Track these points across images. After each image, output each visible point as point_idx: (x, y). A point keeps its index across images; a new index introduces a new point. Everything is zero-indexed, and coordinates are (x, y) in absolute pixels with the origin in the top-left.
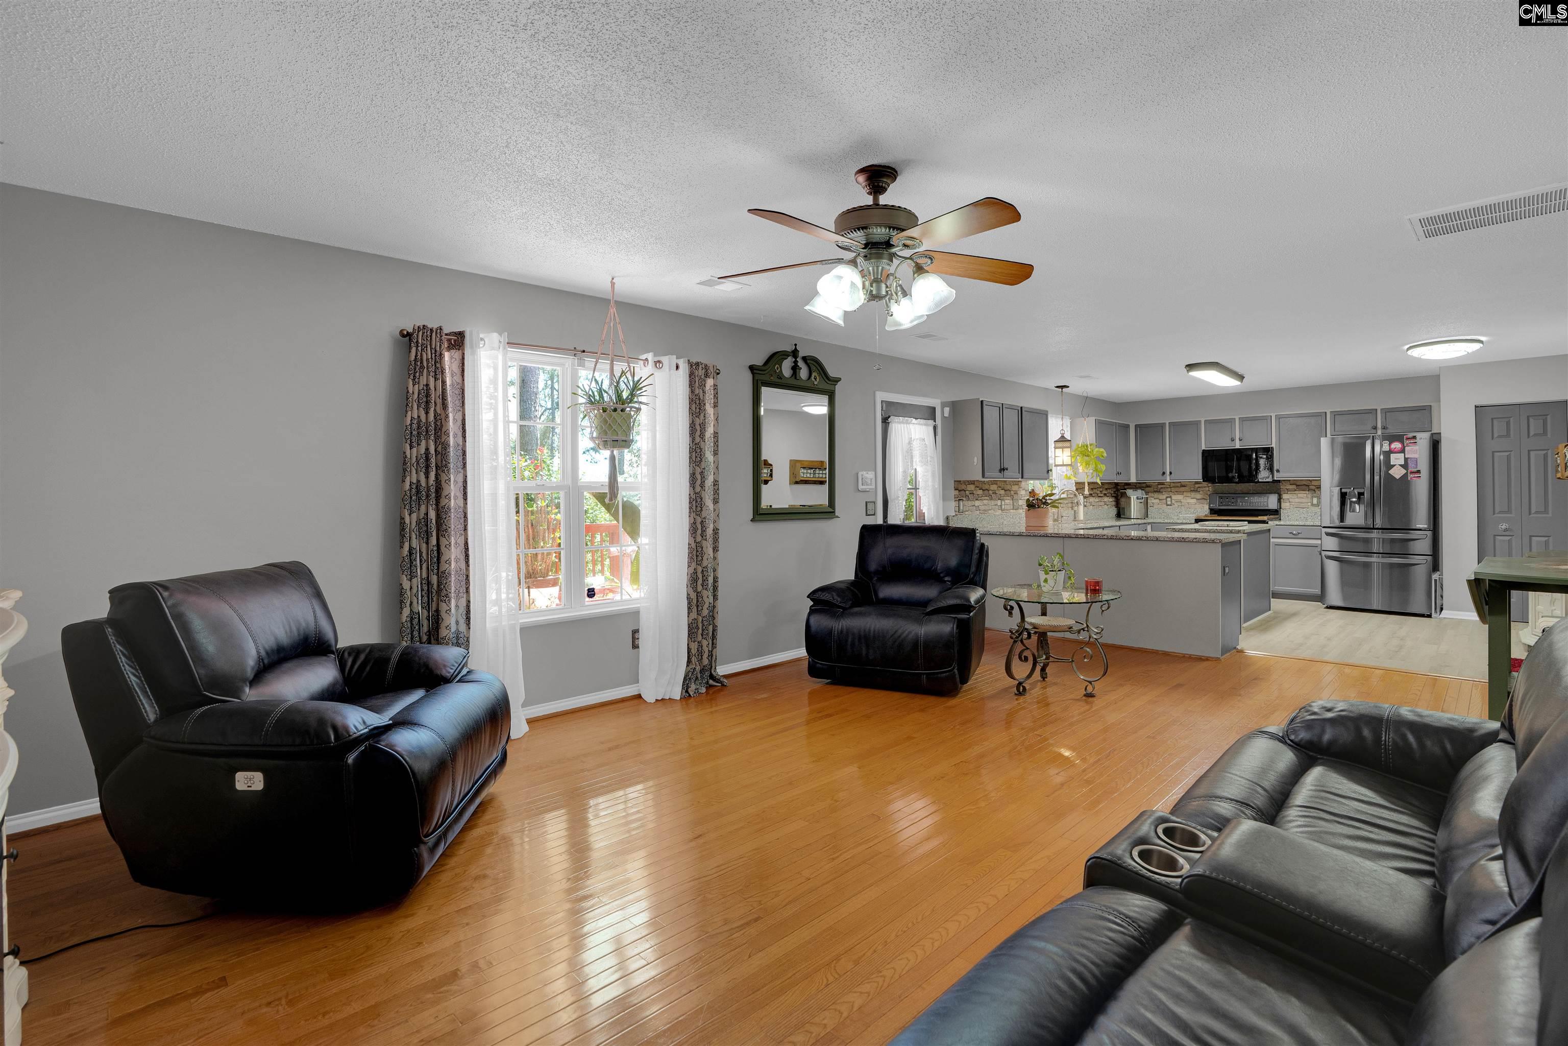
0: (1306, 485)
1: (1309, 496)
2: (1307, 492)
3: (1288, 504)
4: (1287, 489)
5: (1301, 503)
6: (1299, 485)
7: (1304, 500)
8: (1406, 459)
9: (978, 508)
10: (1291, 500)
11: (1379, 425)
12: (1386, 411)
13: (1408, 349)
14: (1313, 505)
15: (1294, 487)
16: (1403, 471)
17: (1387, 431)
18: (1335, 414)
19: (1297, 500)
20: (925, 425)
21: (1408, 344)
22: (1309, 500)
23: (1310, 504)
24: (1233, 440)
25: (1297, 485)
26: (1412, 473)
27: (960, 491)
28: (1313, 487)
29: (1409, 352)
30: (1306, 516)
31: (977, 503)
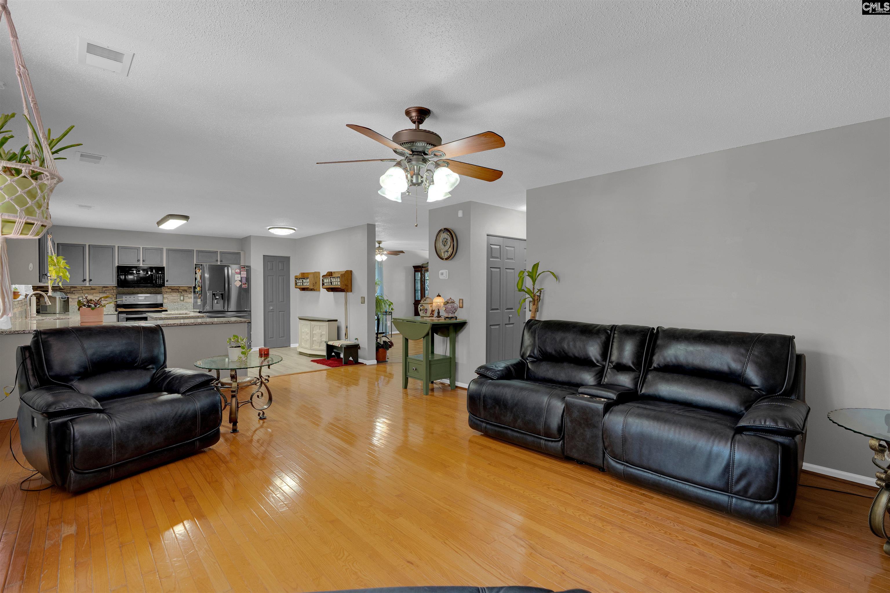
0: (177, 289)
1: (179, 295)
2: (178, 293)
3: (166, 300)
4: (166, 292)
5: (174, 299)
6: (173, 289)
7: (175, 298)
8: (241, 278)
10: (168, 298)
11: (219, 260)
12: (222, 253)
13: (269, 229)
14: (181, 300)
15: (170, 290)
16: (240, 283)
17: (223, 263)
18: (198, 252)
19: (172, 298)
21: (269, 226)
22: (179, 298)
23: (179, 300)
24: (138, 261)
25: (172, 289)
26: (243, 284)
28: (181, 291)
29: (270, 230)
30: (177, 307)
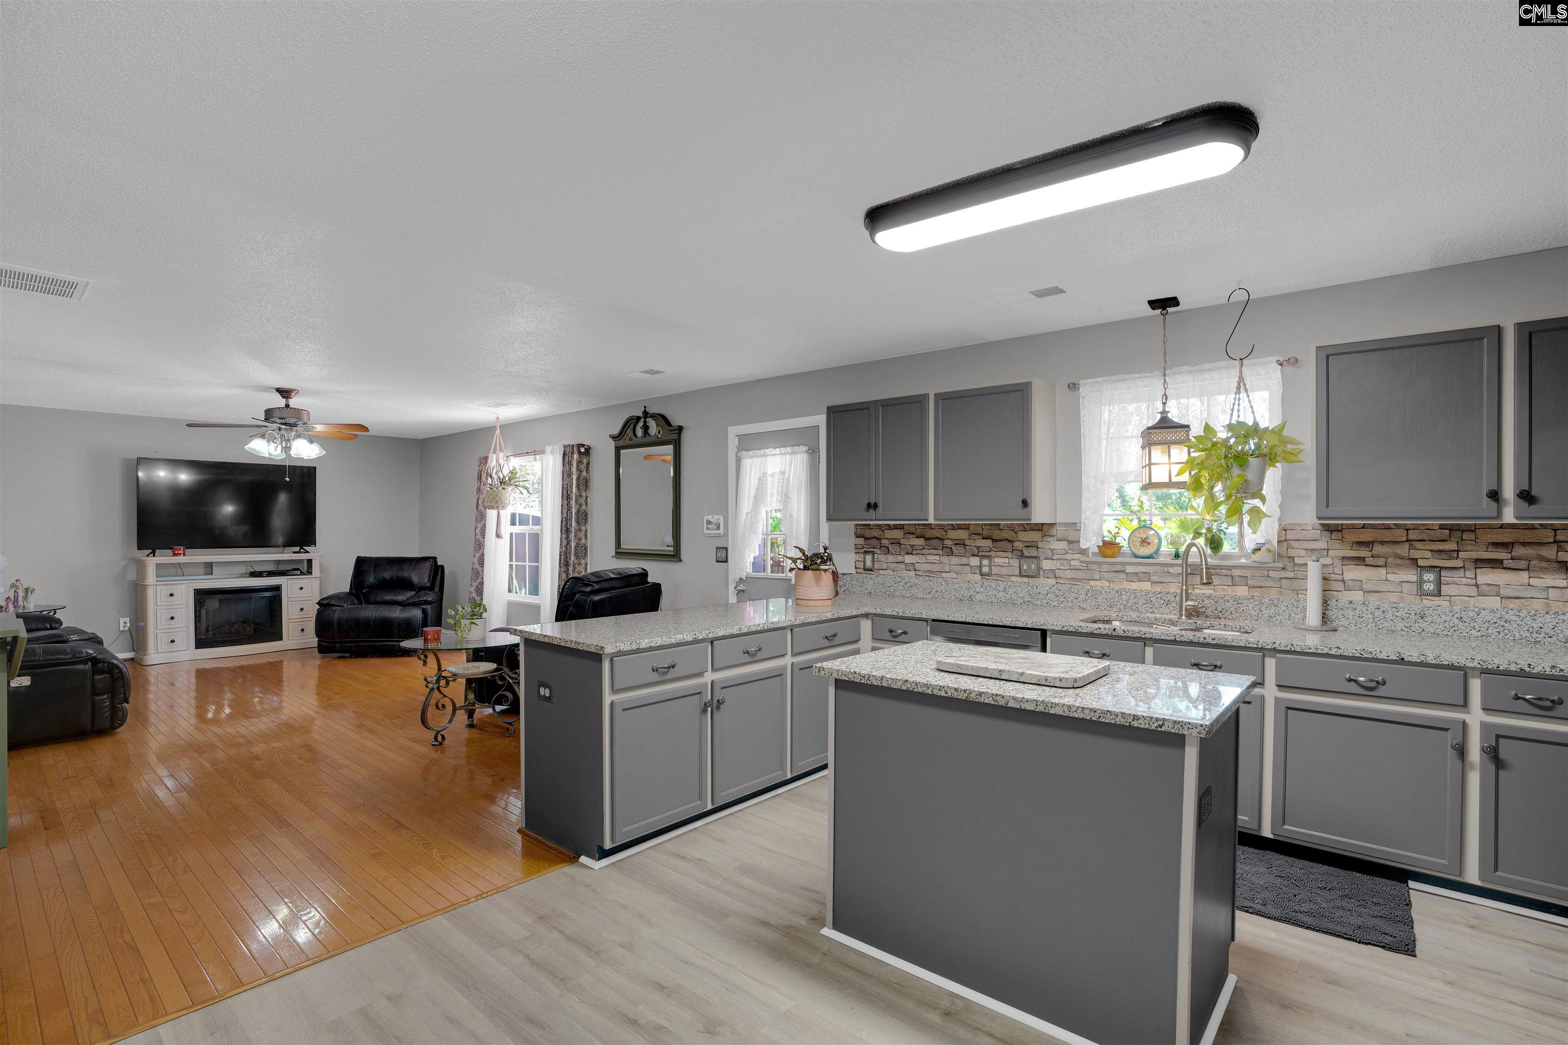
9: (912, 567)
20: (792, 453)
27: (866, 539)
31: (909, 559)
